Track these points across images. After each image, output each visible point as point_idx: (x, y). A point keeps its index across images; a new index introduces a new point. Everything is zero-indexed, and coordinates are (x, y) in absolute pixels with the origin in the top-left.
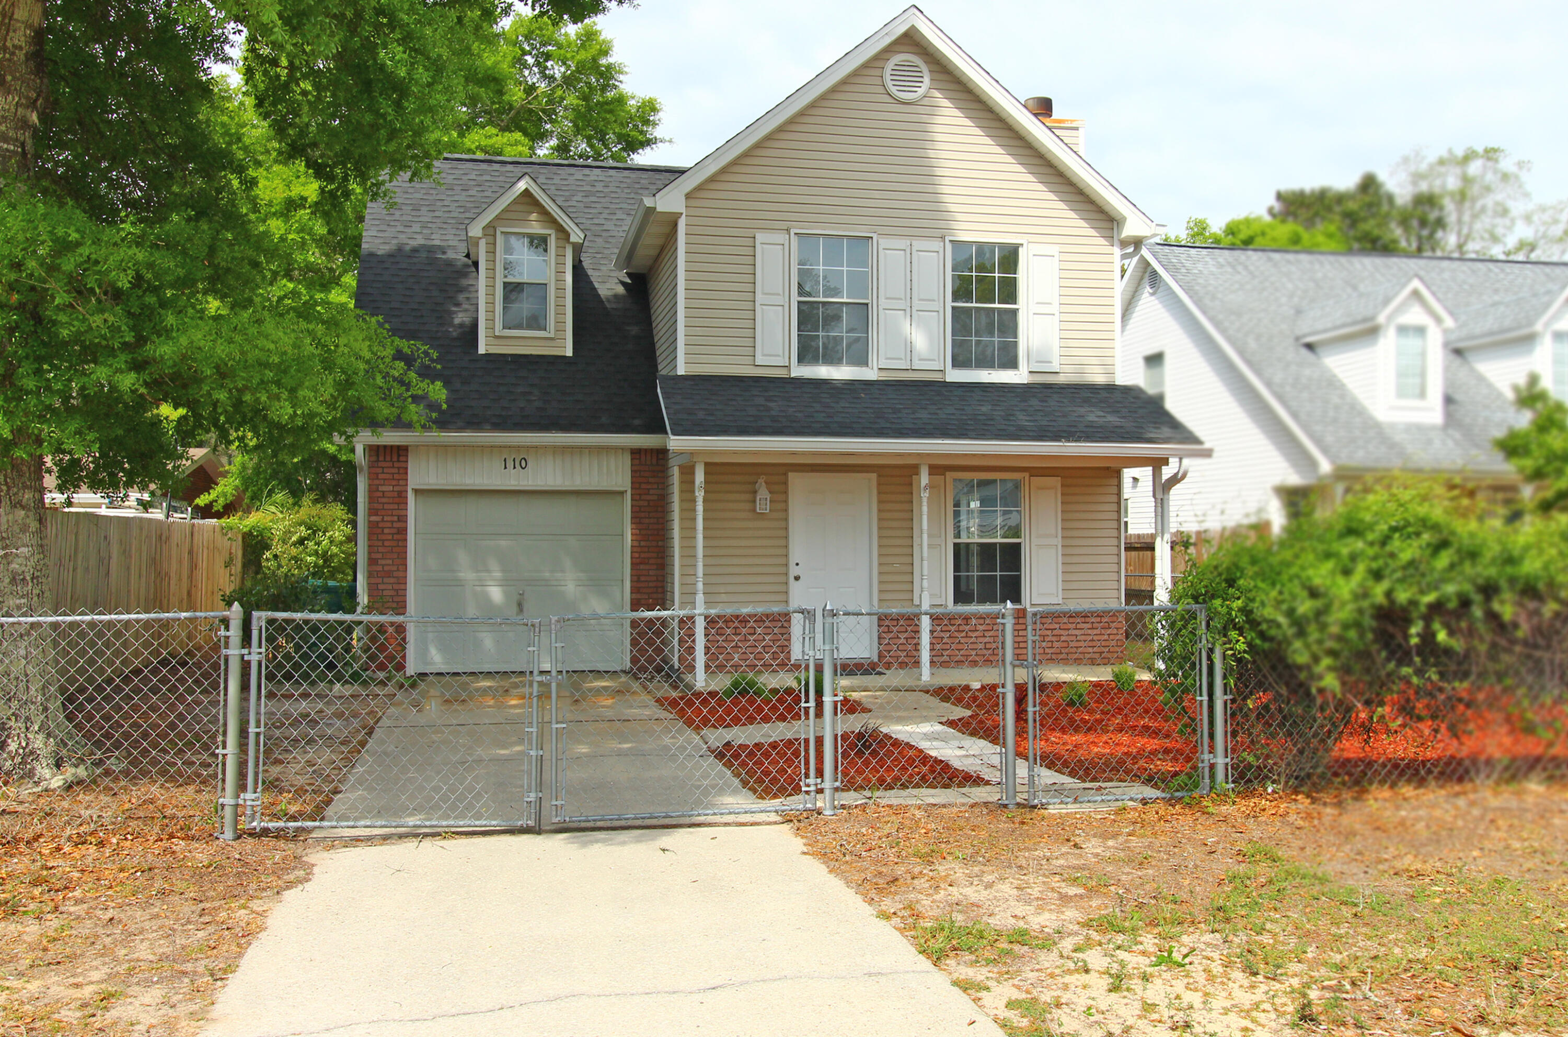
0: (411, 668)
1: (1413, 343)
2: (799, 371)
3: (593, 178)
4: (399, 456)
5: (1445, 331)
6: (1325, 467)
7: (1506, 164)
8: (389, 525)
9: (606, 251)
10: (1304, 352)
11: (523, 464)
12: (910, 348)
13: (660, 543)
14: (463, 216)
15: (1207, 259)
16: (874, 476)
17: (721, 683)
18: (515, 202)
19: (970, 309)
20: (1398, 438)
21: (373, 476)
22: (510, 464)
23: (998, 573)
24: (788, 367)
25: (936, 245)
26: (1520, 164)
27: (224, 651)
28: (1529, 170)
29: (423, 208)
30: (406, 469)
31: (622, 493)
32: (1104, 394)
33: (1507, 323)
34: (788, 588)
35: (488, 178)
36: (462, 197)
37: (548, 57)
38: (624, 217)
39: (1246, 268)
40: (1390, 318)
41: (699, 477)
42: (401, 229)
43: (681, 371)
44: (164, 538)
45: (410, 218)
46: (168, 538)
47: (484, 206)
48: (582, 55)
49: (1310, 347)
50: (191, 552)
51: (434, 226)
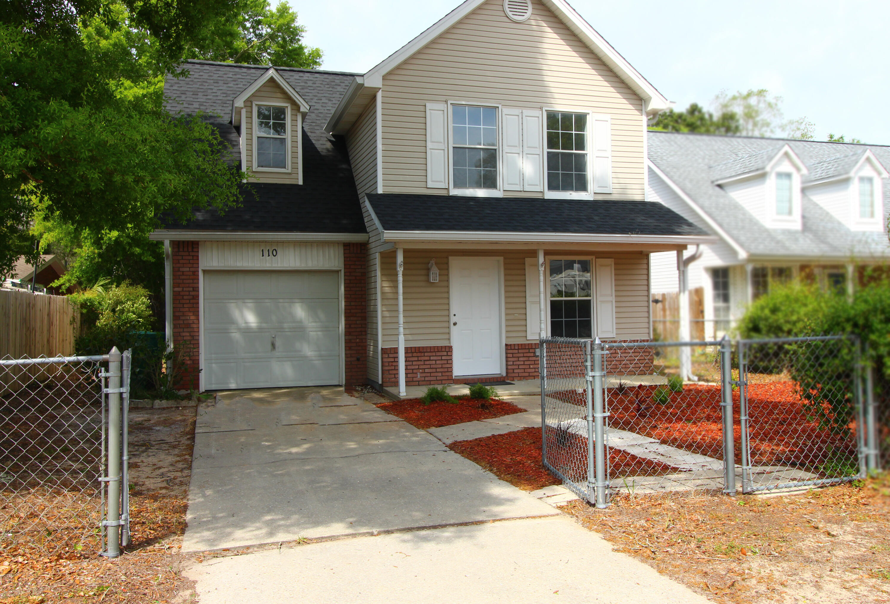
0: (203, 386)
1: (785, 182)
2: (455, 192)
3: (305, 78)
4: (193, 248)
5: (802, 176)
6: (743, 255)
7: (770, 98)
8: (187, 293)
9: (318, 122)
10: (717, 189)
11: (275, 254)
12: (522, 176)
13: (363, 303)
14: (226, 99)
15: (654, 138)
16: (501, 259)
17: (420, 392)
18: (264, 85)
19: (558, 153)
20: (780, 237)
21: (175, 262)
22: (266, 253)
23: (577, 319)
24: (448, 189)
25: (538, 113)
26: (777, 98)
27: (105, 390)
28: (782, 102)
29: (199, 94)
30: (198, 256)
31: (337, 272)
32: (641, 207)
33: (831, 173)
34: (450, 331)
35: (240, 77)
36: (224, 87)
37: (259, 22)
38: (327, 101)
39: (676, 143)
40: (773, 168)
41: (400, 258)
42: (186, 106)
43: (380, 191)
44: (31, 305)
45: (192, 100)
46: (34, 305)
47: (239, 93)
48: (281, 21)
49: (720, 186)
50: (49, 315)
51: (207, 104)
